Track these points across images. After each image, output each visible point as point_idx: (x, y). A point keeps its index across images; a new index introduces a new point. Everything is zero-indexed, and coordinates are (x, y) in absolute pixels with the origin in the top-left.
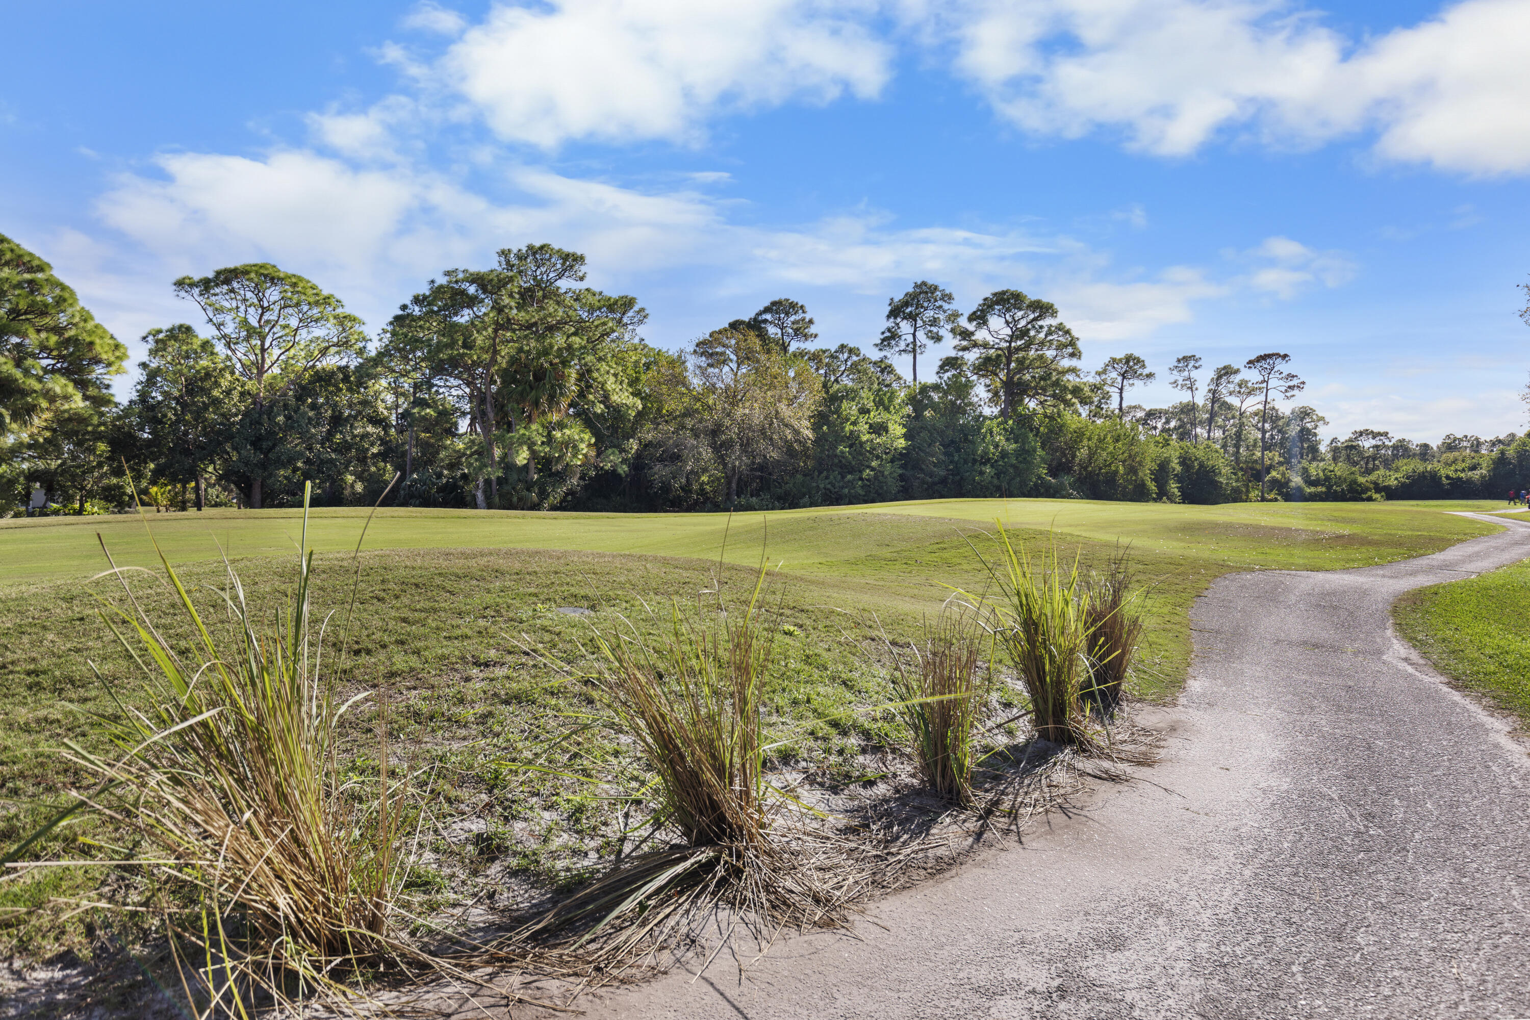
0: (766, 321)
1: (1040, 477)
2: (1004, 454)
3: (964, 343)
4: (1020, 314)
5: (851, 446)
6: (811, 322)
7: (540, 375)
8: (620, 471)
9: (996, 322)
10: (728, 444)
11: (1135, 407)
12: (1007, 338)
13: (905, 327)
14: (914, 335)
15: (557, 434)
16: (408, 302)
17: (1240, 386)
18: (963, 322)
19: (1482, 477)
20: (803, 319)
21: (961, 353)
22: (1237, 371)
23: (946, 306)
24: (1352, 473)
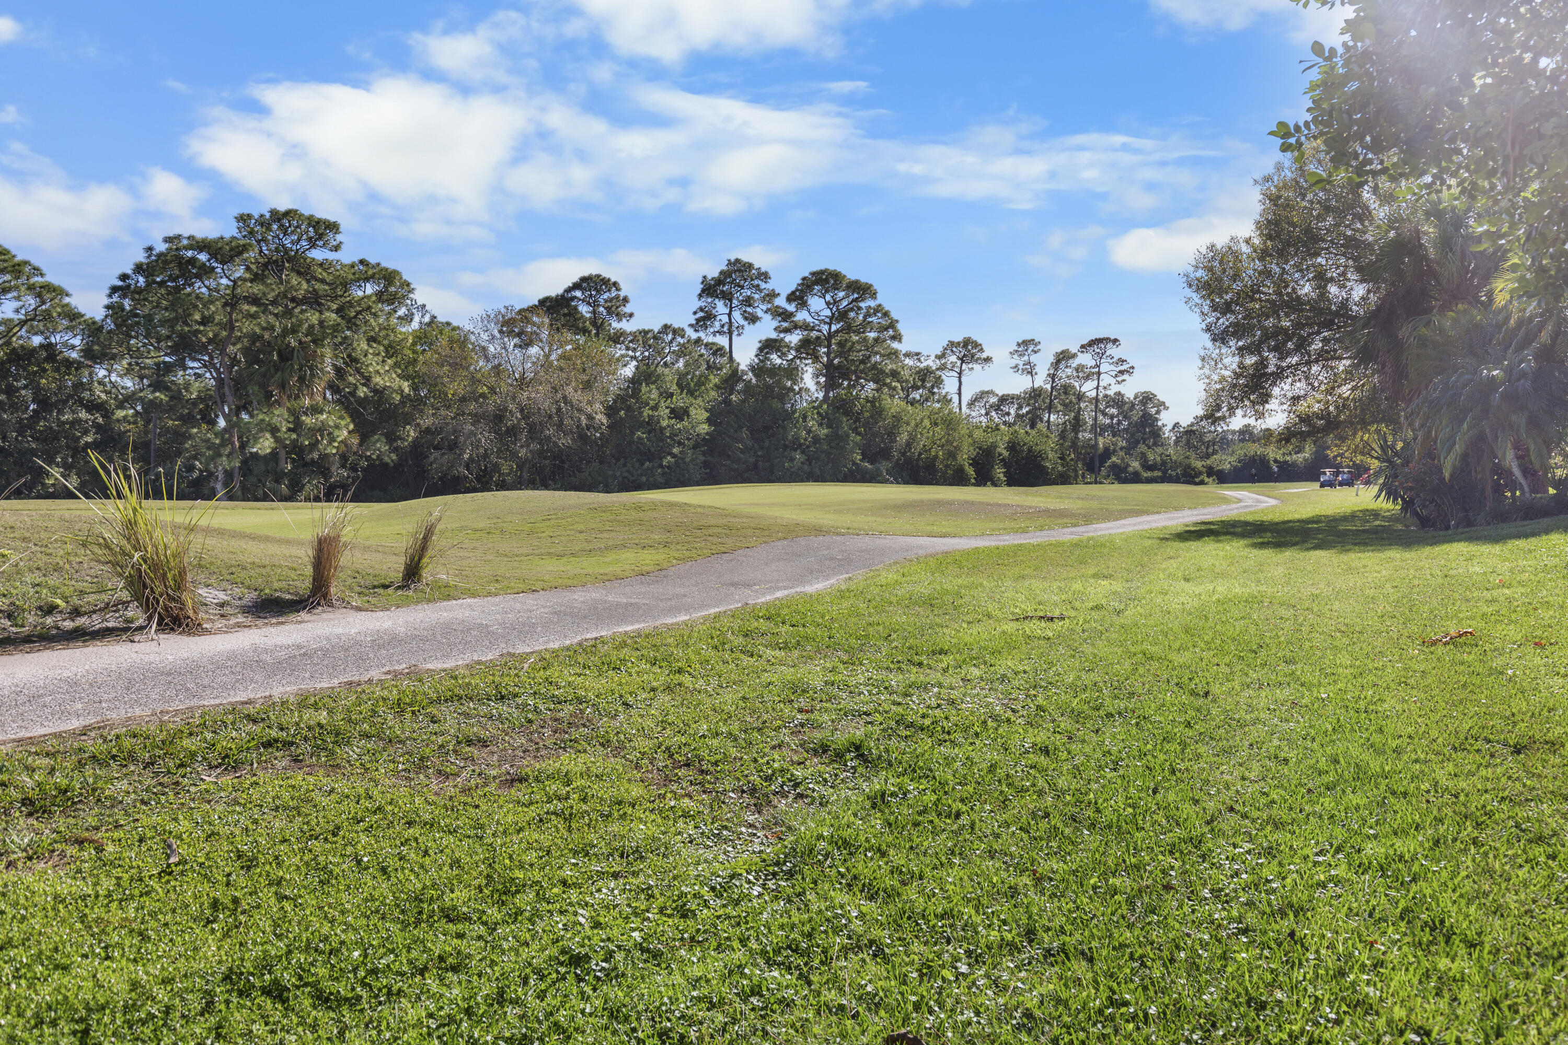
0: (575, 298)
1: (854, 463)
2: (816, 440)
3: (785, 325)
4: (841, 294)
5: (649, 432)
6: (626, 300)
7: (286, 355)
8: (386, 459)
9: (817, 303)
10: (513, 431)
11: (987, 392)
12: (827, 320)
13: (721, 307)
14: (730, 315)
15: (308, 420)
16: (129, 272)
17: (1077, 370)
18: (781, 302)
19: (1305, 460)
20: (617, 297)
21: (782, 335)
22: (1074, 356)
23: (763, 285)
24: (1187, 457)
